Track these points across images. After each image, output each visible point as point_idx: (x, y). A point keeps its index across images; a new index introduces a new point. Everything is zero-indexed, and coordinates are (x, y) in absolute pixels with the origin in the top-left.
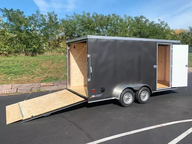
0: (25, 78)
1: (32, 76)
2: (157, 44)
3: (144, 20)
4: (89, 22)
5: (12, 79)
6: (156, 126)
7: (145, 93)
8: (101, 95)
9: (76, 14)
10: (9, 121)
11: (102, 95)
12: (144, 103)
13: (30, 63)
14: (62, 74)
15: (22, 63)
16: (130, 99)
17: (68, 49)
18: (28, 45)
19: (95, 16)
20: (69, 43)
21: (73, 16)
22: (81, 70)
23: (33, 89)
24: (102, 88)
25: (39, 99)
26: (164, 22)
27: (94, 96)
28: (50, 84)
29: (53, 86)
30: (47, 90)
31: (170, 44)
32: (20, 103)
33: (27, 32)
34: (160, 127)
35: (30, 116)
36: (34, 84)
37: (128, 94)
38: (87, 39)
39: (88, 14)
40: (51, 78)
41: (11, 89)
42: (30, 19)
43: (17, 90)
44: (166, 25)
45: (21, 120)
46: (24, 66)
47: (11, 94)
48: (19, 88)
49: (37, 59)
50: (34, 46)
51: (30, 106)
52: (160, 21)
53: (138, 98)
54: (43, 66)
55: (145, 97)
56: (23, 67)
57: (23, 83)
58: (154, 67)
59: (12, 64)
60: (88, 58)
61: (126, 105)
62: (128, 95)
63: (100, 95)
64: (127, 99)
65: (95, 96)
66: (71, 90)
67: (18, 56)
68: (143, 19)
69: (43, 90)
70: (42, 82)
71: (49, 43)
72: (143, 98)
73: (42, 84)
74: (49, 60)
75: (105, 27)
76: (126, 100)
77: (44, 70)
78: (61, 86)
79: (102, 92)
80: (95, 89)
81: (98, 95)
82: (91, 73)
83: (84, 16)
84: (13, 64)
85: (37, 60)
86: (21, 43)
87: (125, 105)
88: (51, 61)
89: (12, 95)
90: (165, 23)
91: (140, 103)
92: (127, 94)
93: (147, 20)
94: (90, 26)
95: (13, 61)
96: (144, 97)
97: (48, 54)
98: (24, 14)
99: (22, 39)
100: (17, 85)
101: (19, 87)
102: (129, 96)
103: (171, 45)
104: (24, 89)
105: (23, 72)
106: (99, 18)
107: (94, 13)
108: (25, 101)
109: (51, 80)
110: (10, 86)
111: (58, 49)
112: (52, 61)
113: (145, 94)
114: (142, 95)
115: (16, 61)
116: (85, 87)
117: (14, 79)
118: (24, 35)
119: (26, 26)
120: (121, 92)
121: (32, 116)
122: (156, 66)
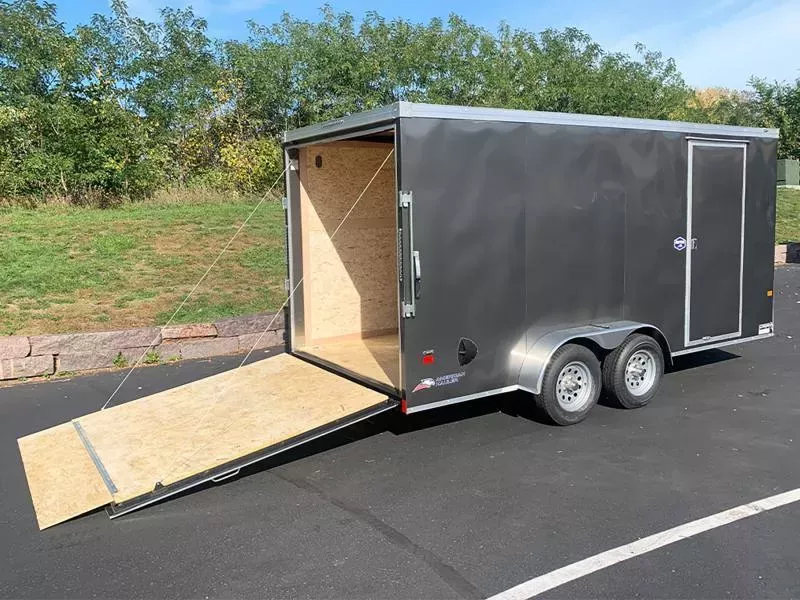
0: (86, 305)
1: (118, 296)
2: (690, 143)
3: (580, 47)
4: (349, 56)
5: (26, 311)
6: (735, 509)
7: (642, 361)
8: (459, 375)
9: (290, 20)
10: (50, 511)
11: (462, 374)
12: (638, 404)
13: (101, 236)
14: (246, 282)
15: (62, 237)
16: (584, 387)
17: (291, 172)
18: (83, 159)
19: (373, 25)
20: (295, 142)
22: (348, 264)
23: (125, 354)
24: (462, 346)
25: (173, 401)
26: (659, 55)
27: (428, 383)
28: (200, 329)
29: (216, 336)
30: (189, 357)
32: (80, 420)
33: (76, 101)
34: (752, 516)
35: (150, 487)
36: (132, 332)
37: (574, 368)
38: (397, 121)
39: (346, 20)
40: (202, 301)
41: (29, 355)
42: (86, 42)
43: (55, 359)
44: (670, 68)
45: (109, 505)
46: (71, 253)
47: (30, 380)
48: (64, 352)
49: (129, 221)
50: (110, 163)
51: (138, 437)
52: (645, 51)
53: (617, 383)
54: (159, 249)
55: (642, 379)
56: (72, 258)
57: (77, 329)
58: (677, 245)
59: (16, 245)
60: (400, 209)
61: (566, 418)
62: (576, 372)
63: (454, 378)
64: (569, 391)
65: (435, 379)
66: (311, 355)
67: (41, 206)
68: (577, 44)
69: (169, 355)
70: (162, 319)
71: (173, 147)
72: (635, 382)
73: (165, 331)
74: (183, 224)
75: (416, 76)
76: (567, 396)
77: (169, 265)
78: (248, 335)
79: (462, 365)
80: (432, 351)
81: (447, 377)
82: (417, 280)
83: (325, 29)
84: (24, 243)
85: (129, 225)
86: (49, 150)
87: (562, 416)
88: (190, 227)
89: (33, 386)
90: (664, 60)
91: (624, 408)
92: (570, 370)
93: (593, 49)
94: (354, 74)
95: (19, 232)
96: (640, 381)
97: (169, 196)
98: (59, 18)
99: (52, 131)
100: (56, 338)
101: (61, 345)
102: (578, 375)
103: (745, 147)
104: (87, 357)
105: (73, 277)
106: (389, 36)
107: (369, 14)
108: (105, 415)
109: (203, 313)
110: (20, 343)
111: (218, 176)
112: (196, 226)
113: (644, 363)
114: (630, 368)
115: (35, 231)
116: (367, 340)
117: (36, 311)
118: (63, 113)
119: (71, 71)
120: (547, 361)
121: (159, 486)
122: (683, 242)
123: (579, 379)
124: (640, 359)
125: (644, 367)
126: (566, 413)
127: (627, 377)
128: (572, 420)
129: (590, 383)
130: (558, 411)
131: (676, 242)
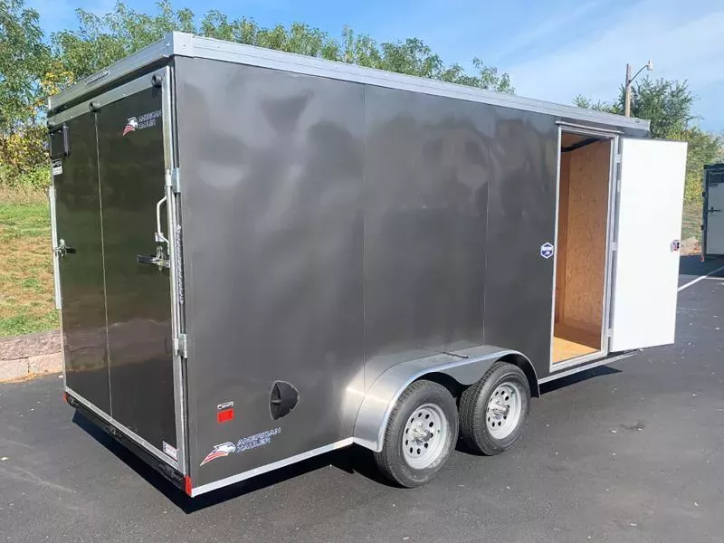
2: (560, 129)
3: (423, 60)
7: (505, 395)
8: (271, 434)
11: (276, 431)
12: (499, 449)
16: (436, 436)
19: (216, 24)
21: (115, 19)
24: (277, 392)
26: (495, 70)
27: (225, 449)
31: (608, 136)
37: (426, 412)
38: (170, 61)
44: (504, 84)
52: (481, 67)
53: (477, 425)
55: (505, 418)
58: (544, 252)
62: (427, 416)
63: (264, 438)
64: (418, 441)
65: (235, 444)
68: (418, 55)
72: (497, 422)
76: (415, 448)
78: (41, 357)
79: (276, 418)
80: (232, 403)
81: (254, 438)
87: (410, 477)
90: (499, 76)
91: (482, 454)
92: (420, 415)
93: (435, 58)
96: (502, 420)
102: (429, 421)
103: (617, 138)
113: (507, 398)
114: (492, 405)
120: (393, 404)
122: (550, 249)
123: (431, 425)
124: (503, 393)
125: (507, 403)
126: (414, 472)
127: (488, 415)
128: (422, 480)
129: (445, 428)
130: (404, 470)
131: (543, 248)
